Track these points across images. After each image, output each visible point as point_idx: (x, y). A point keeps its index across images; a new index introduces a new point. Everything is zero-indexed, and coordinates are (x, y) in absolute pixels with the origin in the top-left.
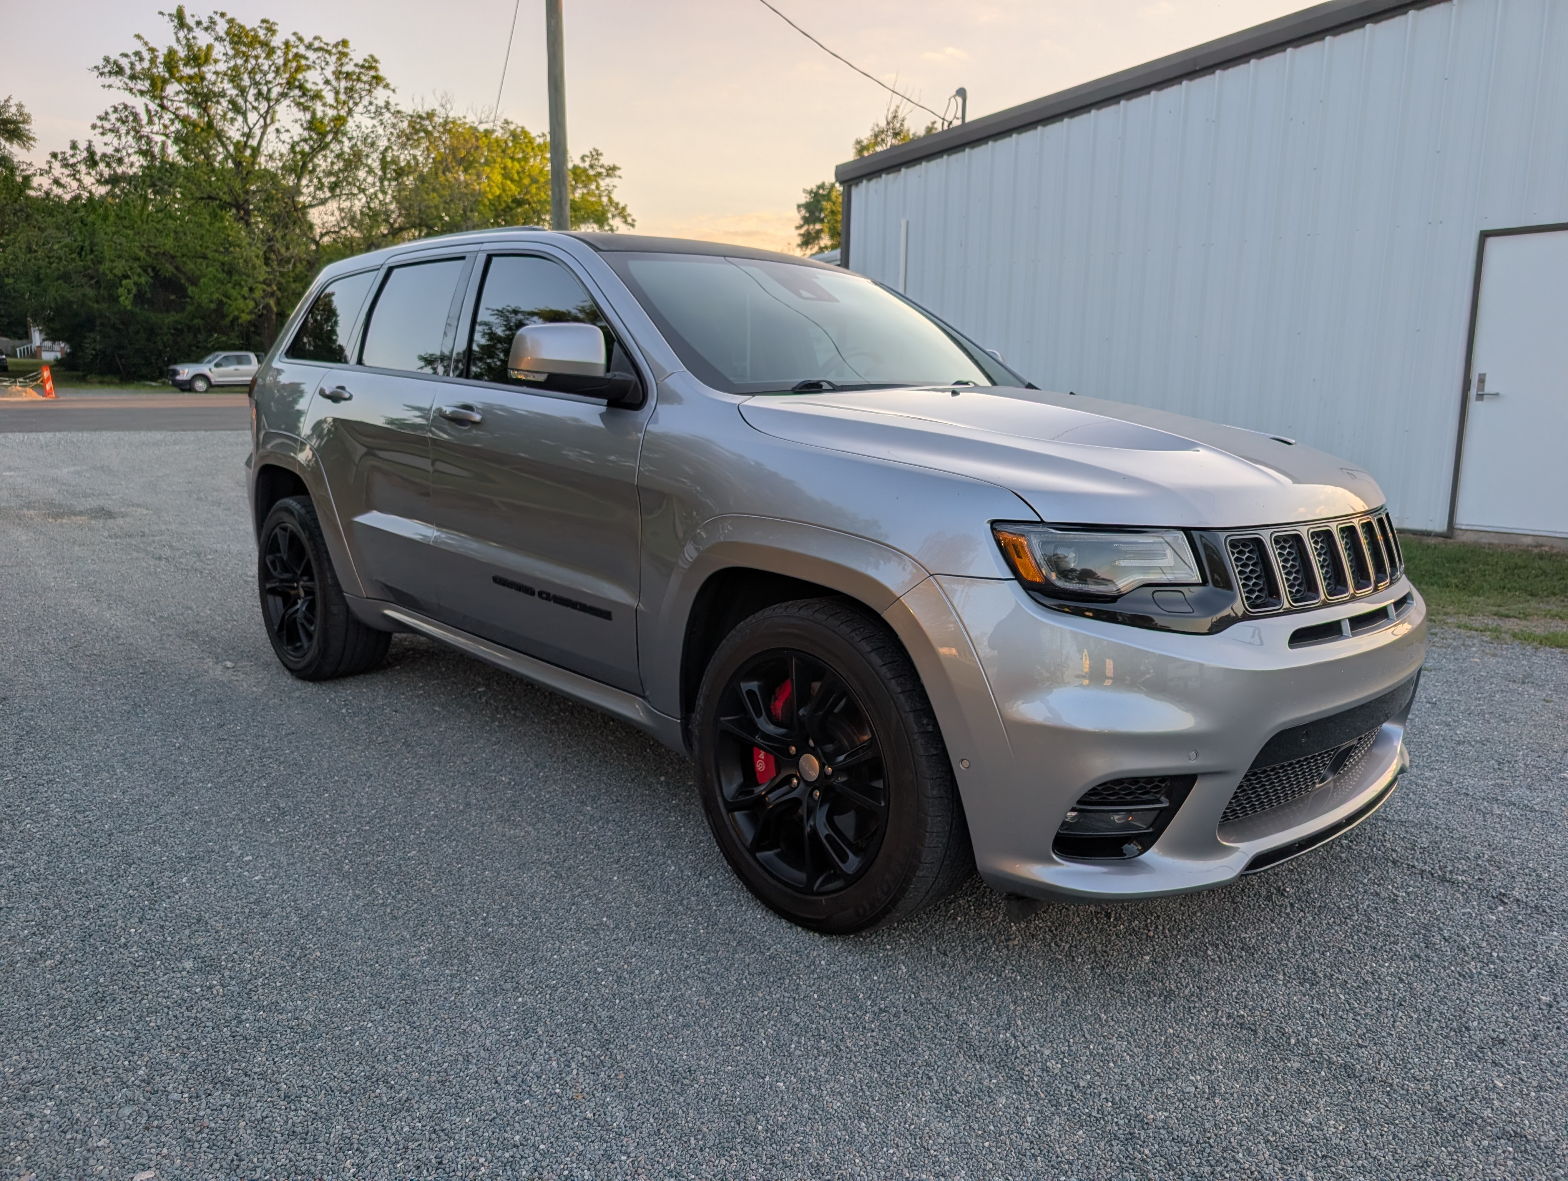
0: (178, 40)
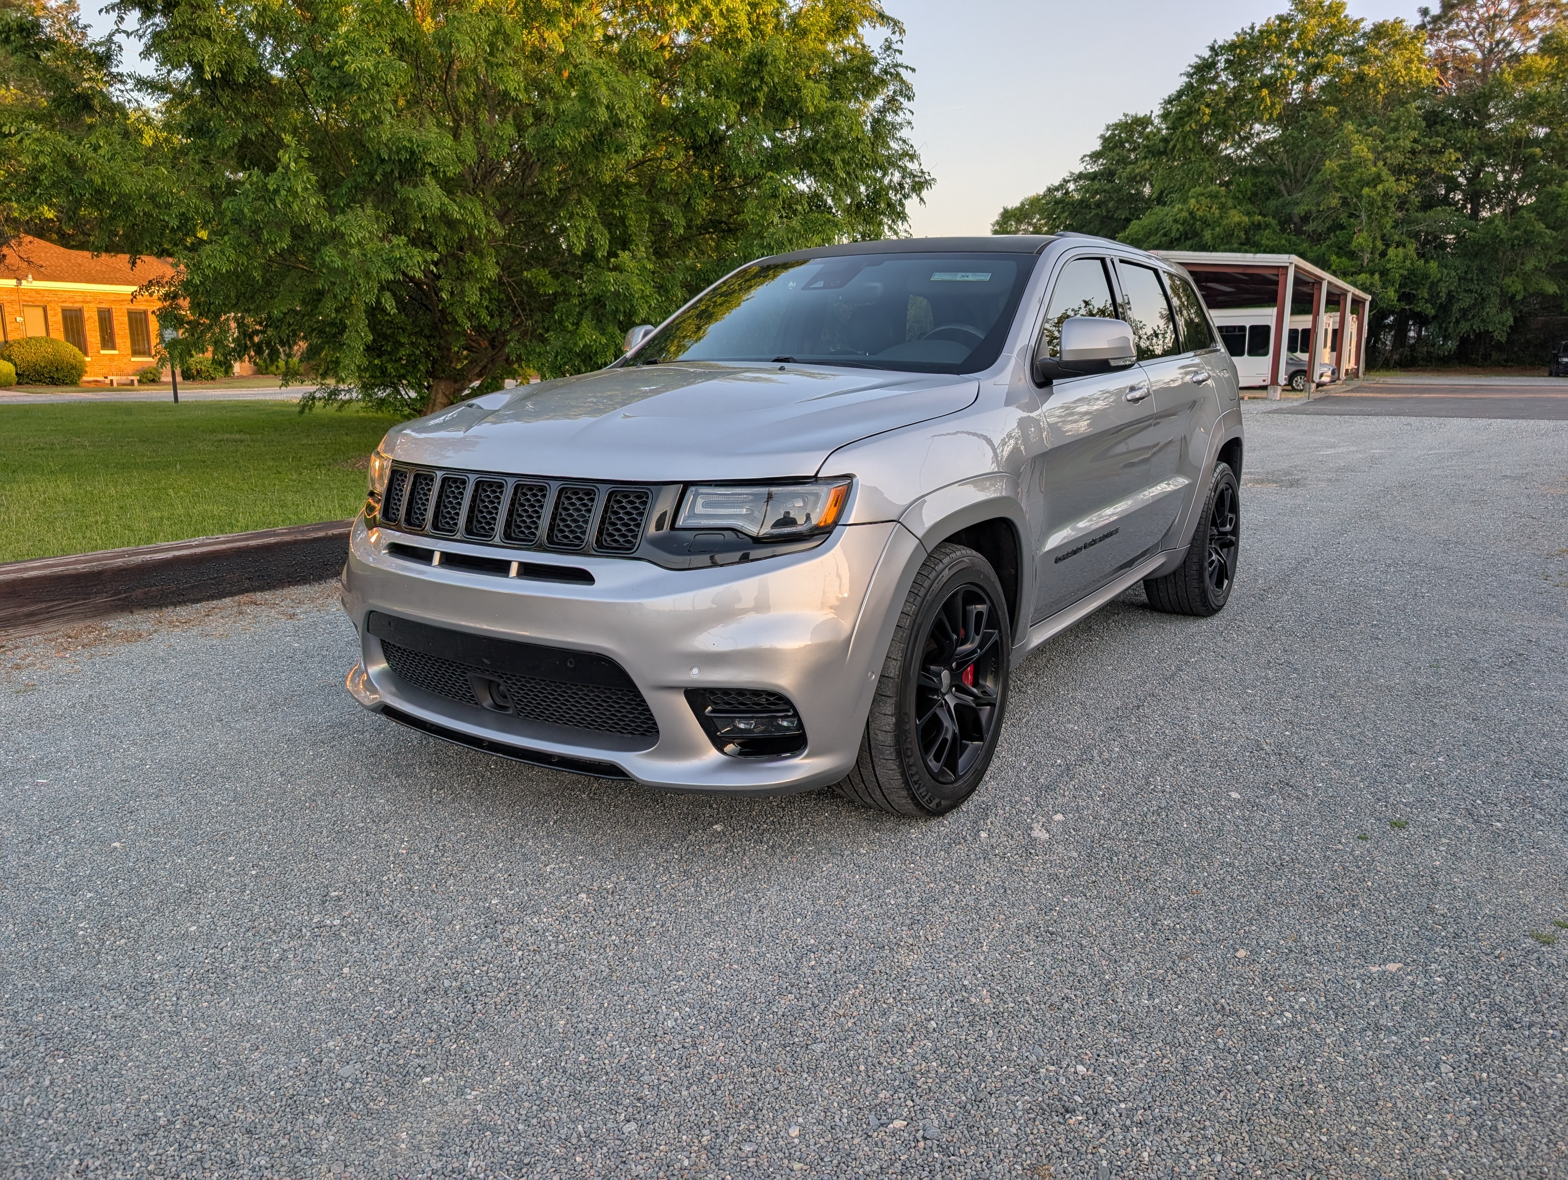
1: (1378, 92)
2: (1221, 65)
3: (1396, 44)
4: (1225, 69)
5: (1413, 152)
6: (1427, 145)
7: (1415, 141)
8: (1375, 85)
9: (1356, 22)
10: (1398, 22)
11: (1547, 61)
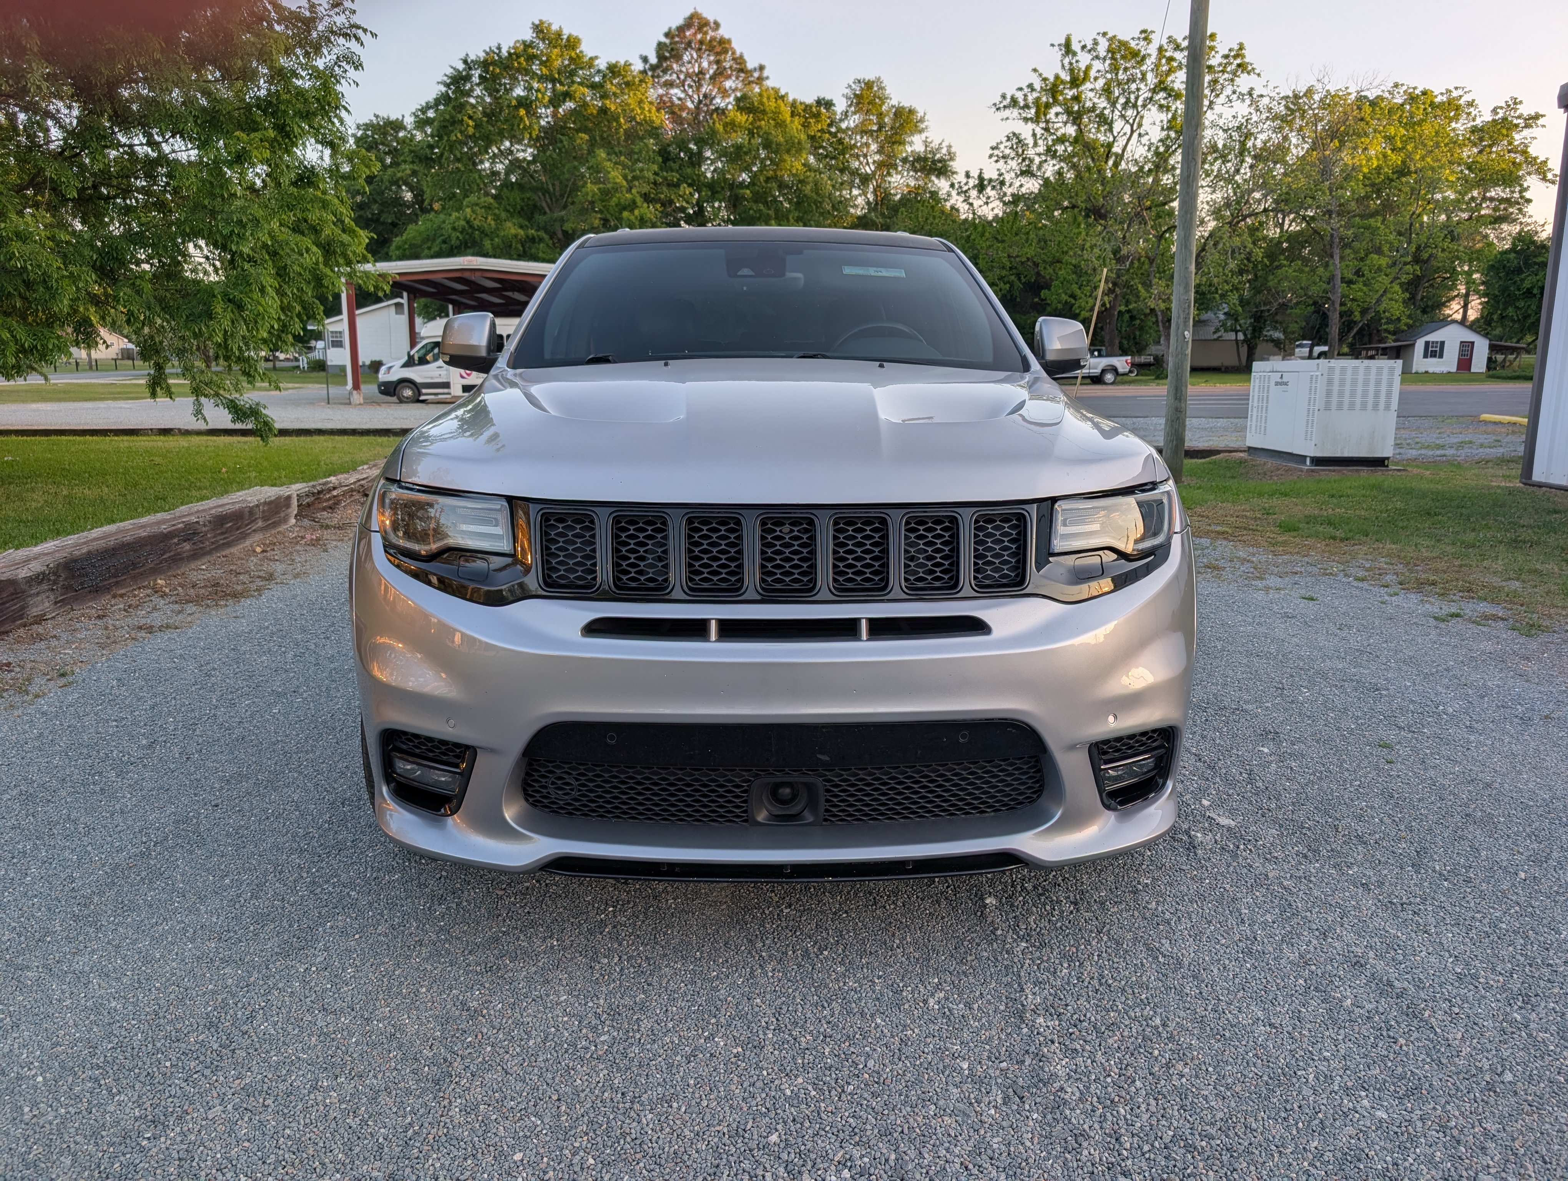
0: (1063, 66)
1: (620, 125)
2: (476, 79)
3: (628, 84)
4: (478, 85)
5: (655, 183)
6: (665, 179)
7: (656, 174)
8: (617, 120)
9: (591, 59)
10: (628, 65)
11: (745, 117)
